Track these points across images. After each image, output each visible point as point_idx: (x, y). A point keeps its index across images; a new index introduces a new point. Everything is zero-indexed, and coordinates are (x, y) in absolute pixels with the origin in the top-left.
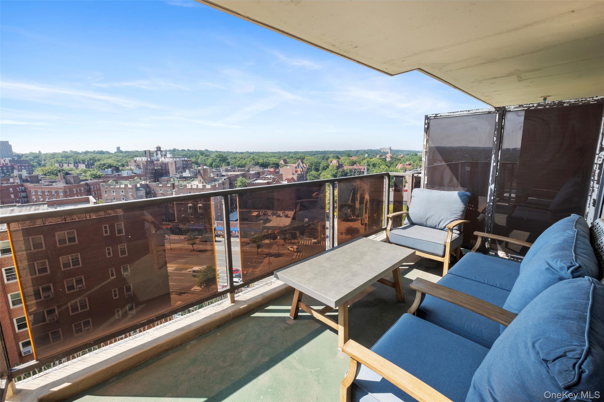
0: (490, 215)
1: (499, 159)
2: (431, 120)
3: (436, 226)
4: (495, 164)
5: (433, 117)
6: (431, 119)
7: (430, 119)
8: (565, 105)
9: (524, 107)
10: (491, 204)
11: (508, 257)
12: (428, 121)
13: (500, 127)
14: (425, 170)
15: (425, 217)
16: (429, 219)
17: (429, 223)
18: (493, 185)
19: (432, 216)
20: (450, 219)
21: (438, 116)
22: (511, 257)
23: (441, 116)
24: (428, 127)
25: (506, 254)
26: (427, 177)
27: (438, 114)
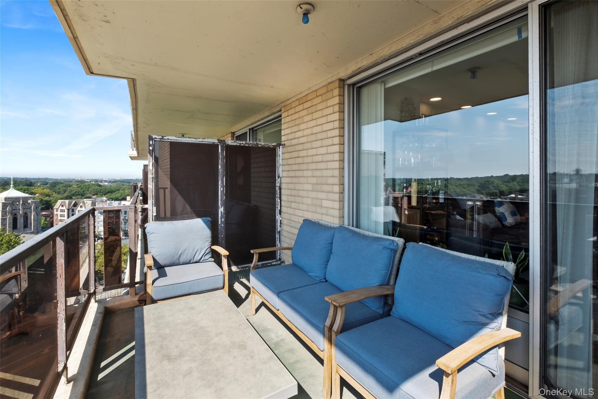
0: (222, 236)
1: (224, 184)
2: (156, 142)
3: (190, 261)
4: (222, 189)
5: (158, 139)
6: (156, 140)
7: (154, 140)
8: (259, 146)
9: (238, 143)
10: (223, 225)
11: (239, 269)
12: (152, 142)
13: (223, 157)
14: (153, 199)
15: (177, 254)
16: (182, 255)
17: (182, 260)
18: (223, 208)
19: (185, 250)
20: (204, 248)
21: (165, 139)
22: (242, 268)
23: (168, 139)
24: (153, 150)
25: (237, 267)
26: (155, 208)
27: (164, 137)
